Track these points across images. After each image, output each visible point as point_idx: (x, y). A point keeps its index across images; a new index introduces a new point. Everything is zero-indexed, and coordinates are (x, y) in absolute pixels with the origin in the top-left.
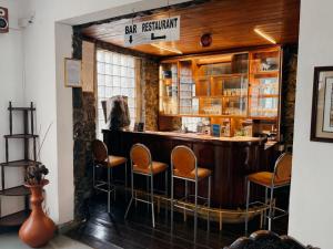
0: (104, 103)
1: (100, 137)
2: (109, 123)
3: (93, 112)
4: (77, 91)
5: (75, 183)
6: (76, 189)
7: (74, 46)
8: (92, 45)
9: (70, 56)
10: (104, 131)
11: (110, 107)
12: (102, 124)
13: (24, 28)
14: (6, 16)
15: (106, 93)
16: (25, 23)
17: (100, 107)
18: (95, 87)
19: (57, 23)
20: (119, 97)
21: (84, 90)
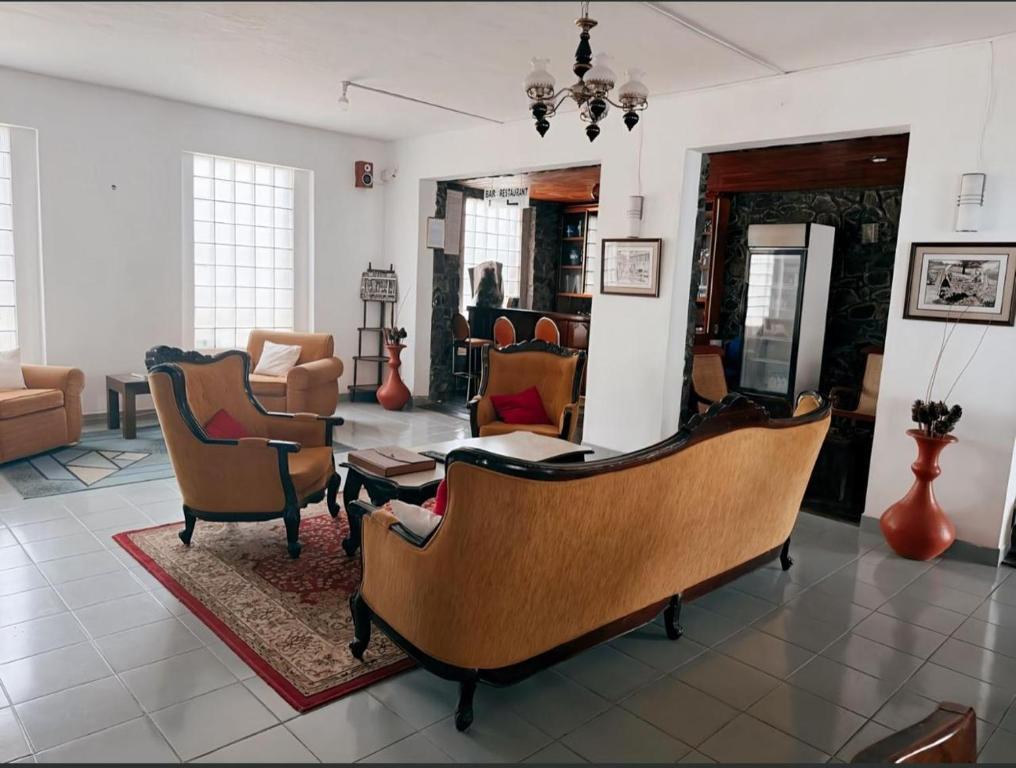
0: (471, 271)
1: (466, 314)
2: (476, 296)
3: (456, 283)
4: (438, 252)
5: (432, 356)
6: (433, 363)
7: (438, 202)
8: (459, 195)
9: (433, 215)
10: (470, 309)
11: (479, 276)
12: (468, 299)
13: (385, 181)
14: (371, 172)
15: (474, 259)
16: (388, 177)
17: (466, 275)
18: (461, 250)
19: (421, 180)
20: (491, 263)
21: (445, 252)
